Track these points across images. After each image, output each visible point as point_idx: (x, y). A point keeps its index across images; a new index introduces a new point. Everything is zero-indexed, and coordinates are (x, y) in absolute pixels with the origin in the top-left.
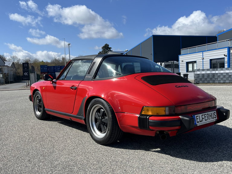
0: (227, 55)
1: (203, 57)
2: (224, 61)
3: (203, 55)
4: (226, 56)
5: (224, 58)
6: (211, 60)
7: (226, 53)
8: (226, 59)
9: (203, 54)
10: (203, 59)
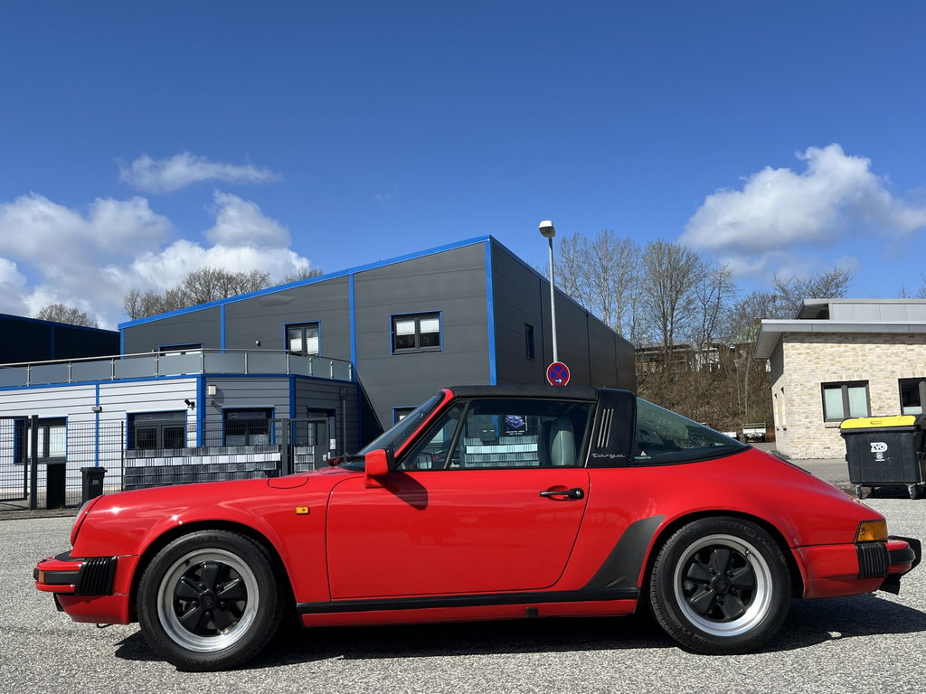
0: (195, 401)
1: (98, 404)
2: (185, 422)
3: (98, 396)
4: (193, 404)
5: (184, 412)
6: (131, 417)
7: (193, 396)
8: (192, 417)
9: (98, 393)
10: (98, 412)
